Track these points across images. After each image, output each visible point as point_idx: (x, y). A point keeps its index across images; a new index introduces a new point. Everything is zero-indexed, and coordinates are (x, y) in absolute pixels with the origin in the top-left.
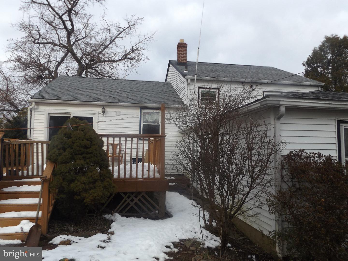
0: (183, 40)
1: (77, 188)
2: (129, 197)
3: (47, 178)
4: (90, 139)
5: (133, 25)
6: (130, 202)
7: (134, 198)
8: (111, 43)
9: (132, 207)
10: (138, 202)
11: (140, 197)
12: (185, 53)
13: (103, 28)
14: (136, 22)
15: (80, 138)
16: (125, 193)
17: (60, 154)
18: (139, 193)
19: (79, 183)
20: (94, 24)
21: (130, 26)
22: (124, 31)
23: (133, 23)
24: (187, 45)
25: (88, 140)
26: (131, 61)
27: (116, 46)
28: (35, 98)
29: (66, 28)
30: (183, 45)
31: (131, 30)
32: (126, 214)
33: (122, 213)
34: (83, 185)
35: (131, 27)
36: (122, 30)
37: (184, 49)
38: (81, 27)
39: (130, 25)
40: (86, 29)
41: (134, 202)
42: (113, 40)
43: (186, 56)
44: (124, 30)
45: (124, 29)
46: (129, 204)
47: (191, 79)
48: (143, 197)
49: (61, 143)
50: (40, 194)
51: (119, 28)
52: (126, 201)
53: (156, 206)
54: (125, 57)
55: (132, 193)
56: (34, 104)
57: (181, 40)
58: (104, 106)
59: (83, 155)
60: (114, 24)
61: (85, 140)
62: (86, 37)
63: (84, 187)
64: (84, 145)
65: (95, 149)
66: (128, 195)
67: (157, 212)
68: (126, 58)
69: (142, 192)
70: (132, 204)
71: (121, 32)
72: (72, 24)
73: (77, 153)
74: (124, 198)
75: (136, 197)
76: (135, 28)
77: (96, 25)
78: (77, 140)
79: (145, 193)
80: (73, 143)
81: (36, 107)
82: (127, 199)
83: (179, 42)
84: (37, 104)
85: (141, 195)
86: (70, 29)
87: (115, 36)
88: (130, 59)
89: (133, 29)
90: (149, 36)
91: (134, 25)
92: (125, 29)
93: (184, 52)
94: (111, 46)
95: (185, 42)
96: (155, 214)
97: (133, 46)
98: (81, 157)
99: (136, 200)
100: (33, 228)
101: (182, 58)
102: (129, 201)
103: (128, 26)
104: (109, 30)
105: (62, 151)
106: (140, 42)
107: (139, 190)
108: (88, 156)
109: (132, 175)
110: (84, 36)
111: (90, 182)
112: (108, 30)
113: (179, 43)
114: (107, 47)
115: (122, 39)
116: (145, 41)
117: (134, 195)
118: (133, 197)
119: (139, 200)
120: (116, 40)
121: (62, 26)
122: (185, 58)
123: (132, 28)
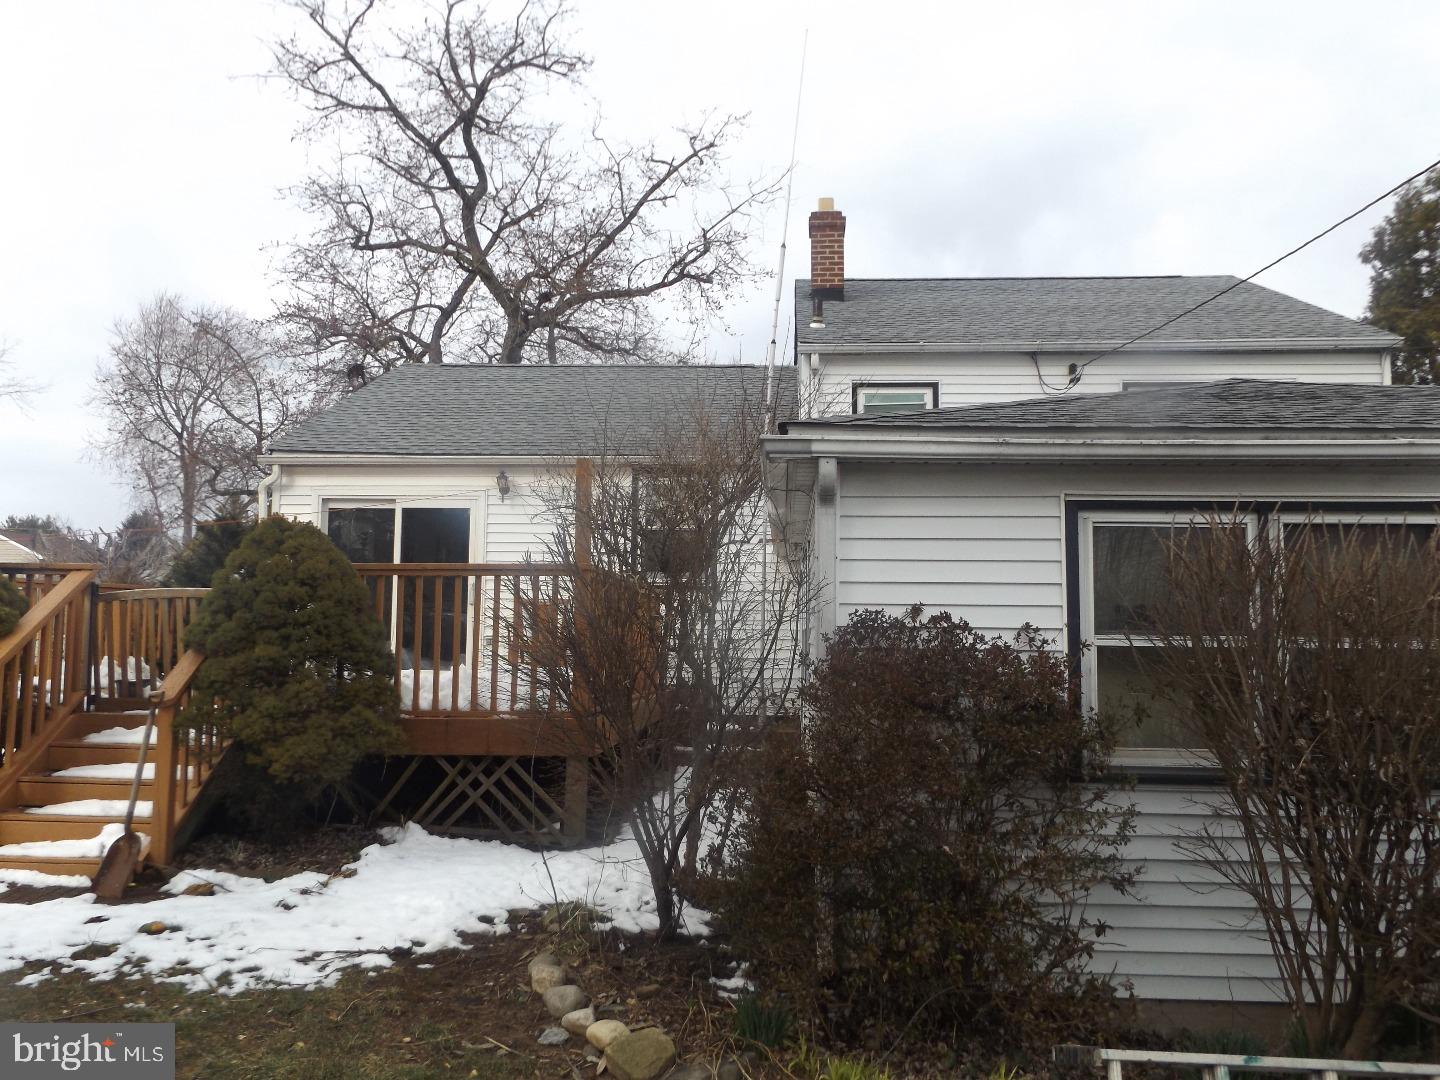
0: (832, 200)
1: (248, 731)
2: (464, 773)
3: (166, 699)
4: (310, 582)
5: (707, 148)
6: (469, 791)
7: (482, 778)
8: (627, 222)
9: (474, 807)
10: (494, 791)
11: (500, 773)
12: (838, 253)
13: (595, 169)
14: (720, 134)
15: (279, 578)
16: (453, 760)
17: (213, 627)
18: (499, 761)
19: (255, 716)
20: (567, 157)
21: (695, 154)
22: (675, 175)
23: (709, 139)
24: (844, 218)
25: (303, 583)
26: (706, 286)
27: (648, 233)
28: (280, 451)
29: (455, 184)
30: (829, 221)
31: (703, 167)
32: (454, 830)
33: (441, 824)
34: (267, 723)
35: (700, 154)
36: (664, 169)
37: (833, 236)
38: (518, 171)
39: (697, 148)
40: (540, 180)
41: (481, 790)
42: (633, 214)
43: (842, 264)
44: (673, 170)
45: (671, 165)
46: (463, 797)
47: (820, 354)
48: (511, 773)
49: (225, 593)
50: (141, 752)
51: (652, 164)
52: (453, 785)
53: (554, 806)
54: (681, 271)
55: (476, 760)
56: (276, 468)
57: (822, 201)
58: (505, 470)
59: (283, 631)
60: (635, 150)
61: (291, 583)
62: (539, 208)
63: (268, 728)
64: (286, 600)
65: (323, 613)
66: (460, 766)
67: (557, 826)
68: (682, 276)
69: (508, 757)
70: (474, 796)
71: (664, 178)
72: (480, 169)
73: (265, 624)
74: (447, 774)
75: (488, 773)
76: (717, 156)
77: (573, 159)
78: (268, 582)
79: (518, 762)
80: (257, 593)
81: (285, 480)
82: (459, 780)
83: (816, 209)
84: (288, 469)
85: (504, 768)
86: (471, 187)
87: (640, 197)
88: (698, 278)
89: (711, 162)
90: (767, 183)
91: (712, 145)
92: (675, 164)
93: (833, 247)
94: (627, 233)
95: (837, 208)
96: (550, 833)
97: (707, 228)
98: (275, 634)
99: (487, 784)
100: (121, 843)
101: (828, 270)
102: (463, 784)
103: (692, 152)
104: (619, 173)
105: (220, 617)
106: (733, 211)
107: (498, 751)
108: (298, 633)
109: (481, 701)
110: (533, 205)
111: (291, 715)
112: (616, 176)
113: (814, 216)
114: (610, 240)
115: (664, 205)
116: (753, 203)
117: (482, 766)
118: (477, 772)
119: (499, 784)
120: (643, 211)
121: (441, 180)
122: (836, 272)
123: (705, 159)
